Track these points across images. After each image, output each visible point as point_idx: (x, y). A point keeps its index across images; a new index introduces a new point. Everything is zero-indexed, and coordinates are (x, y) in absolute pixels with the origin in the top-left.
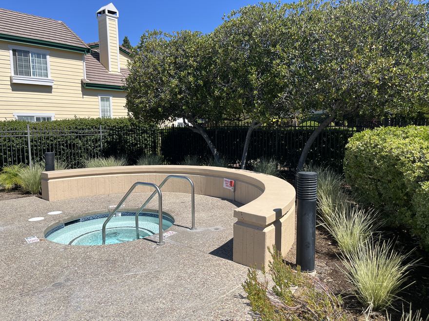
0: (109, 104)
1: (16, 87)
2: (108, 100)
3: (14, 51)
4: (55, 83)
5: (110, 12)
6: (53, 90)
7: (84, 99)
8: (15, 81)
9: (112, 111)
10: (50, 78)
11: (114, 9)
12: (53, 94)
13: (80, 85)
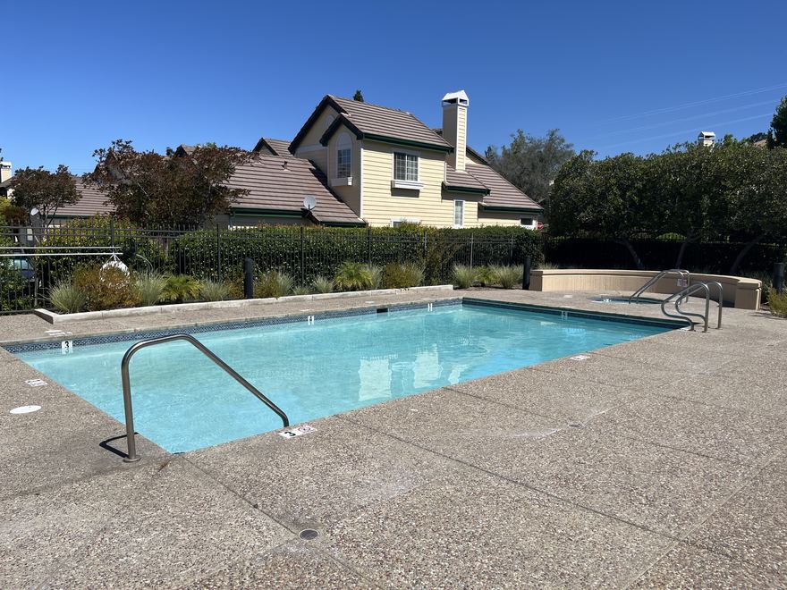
0: (462, 210)
1: (396, 192)
2: (461, 204)
3: (395, 154)
4: (425, 186)
5: (461, 101)
6: (420, 194)
7: (443, 204)
8: (397, 186)
9: (464, 216)
10: (419, 181)
11: (465, 98)
12: (420, 198)
13: (440, 188)
